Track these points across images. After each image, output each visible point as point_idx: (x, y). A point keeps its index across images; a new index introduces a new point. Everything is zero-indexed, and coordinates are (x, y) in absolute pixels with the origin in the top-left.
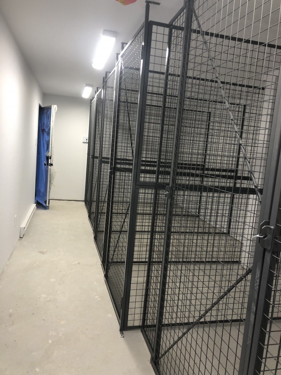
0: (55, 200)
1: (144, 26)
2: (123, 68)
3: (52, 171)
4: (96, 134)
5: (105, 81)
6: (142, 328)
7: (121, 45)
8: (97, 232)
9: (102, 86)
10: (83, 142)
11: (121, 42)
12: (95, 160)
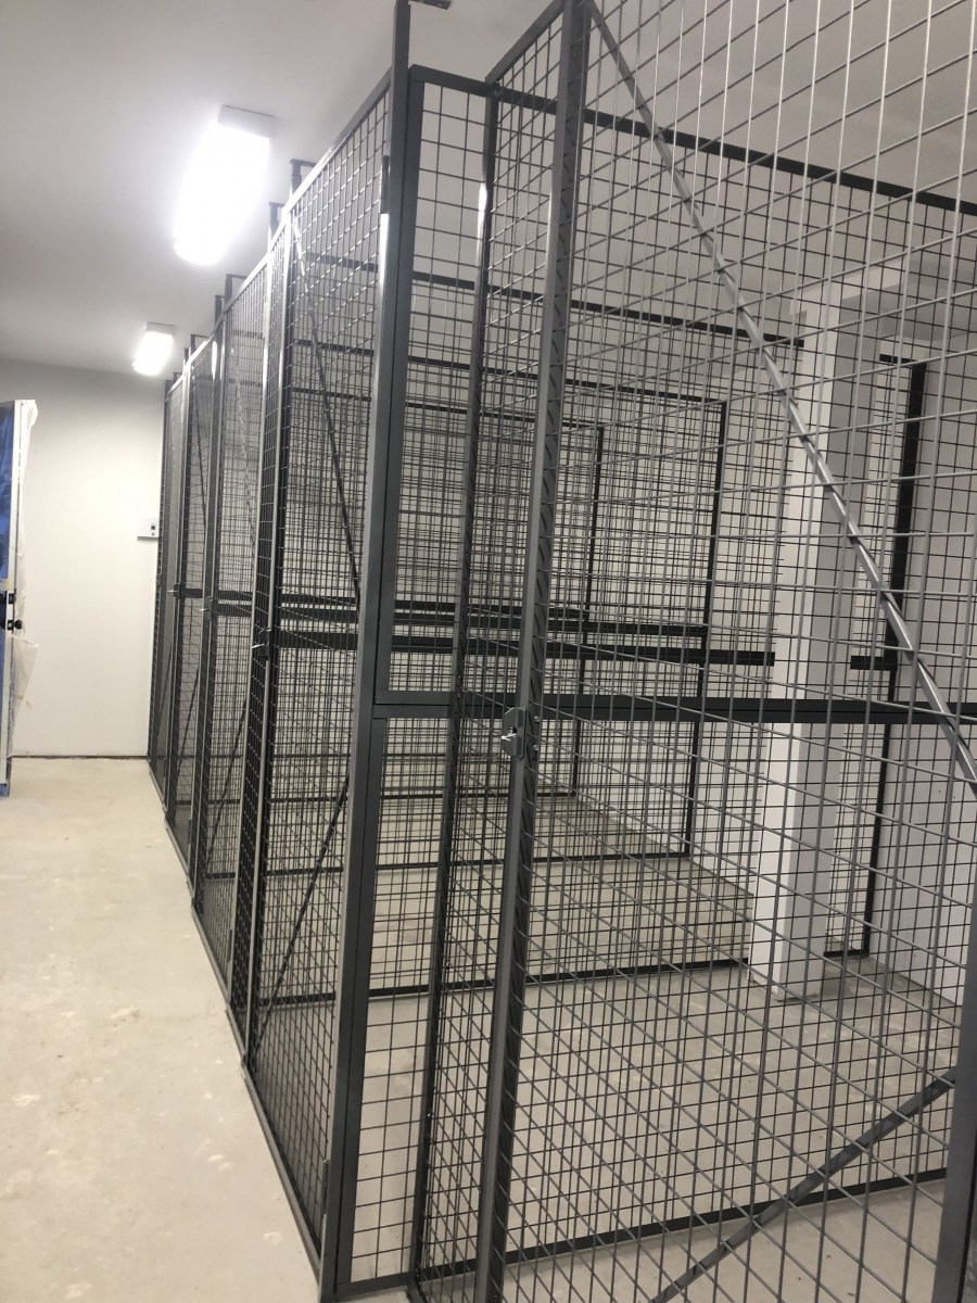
0: (32, 757)
1: (388, 85)
2: (300, 253)
3: (20, 648)
4: (192, 506)
5: (224, 307)
6: (413, 1283)
7: (290, 168)
8: (203, 880)
9: (212, 327)
10: (140, 538)
11: (291, 158)
12: (188, 601)
